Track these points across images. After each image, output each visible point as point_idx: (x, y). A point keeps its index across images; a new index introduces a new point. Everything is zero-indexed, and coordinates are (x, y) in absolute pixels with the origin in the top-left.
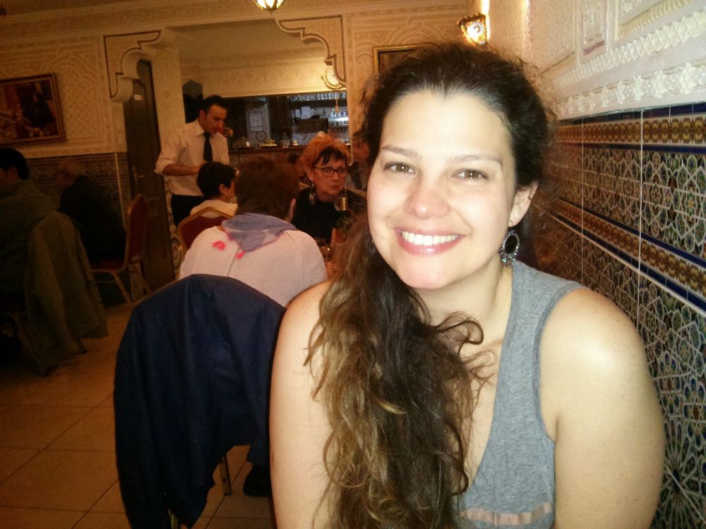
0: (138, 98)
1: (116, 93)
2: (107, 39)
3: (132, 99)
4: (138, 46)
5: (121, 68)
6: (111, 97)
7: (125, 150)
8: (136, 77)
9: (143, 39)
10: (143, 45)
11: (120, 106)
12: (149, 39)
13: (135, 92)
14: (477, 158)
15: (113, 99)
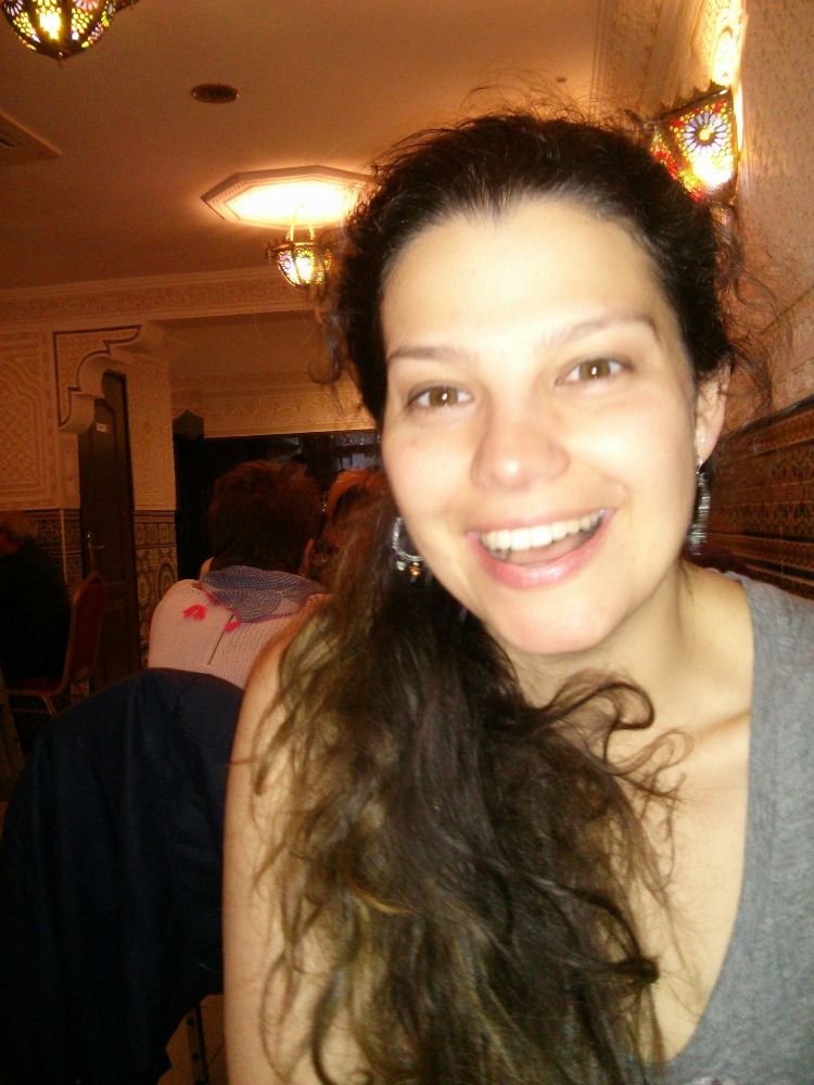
0: (102, 428)
1: (68, 418)
2: (58, 337)
3: (92, 429)
4: (105, 349)
5: (78, 381)
6: (60, 424)
7: (76, 505)
8: (101, 395)
9: (113, 338)
10: (112, 346)
11: (74, 438)
12: (121, 338)
13: (98, 419)
14: (599, 324)
15: (64, 426)
